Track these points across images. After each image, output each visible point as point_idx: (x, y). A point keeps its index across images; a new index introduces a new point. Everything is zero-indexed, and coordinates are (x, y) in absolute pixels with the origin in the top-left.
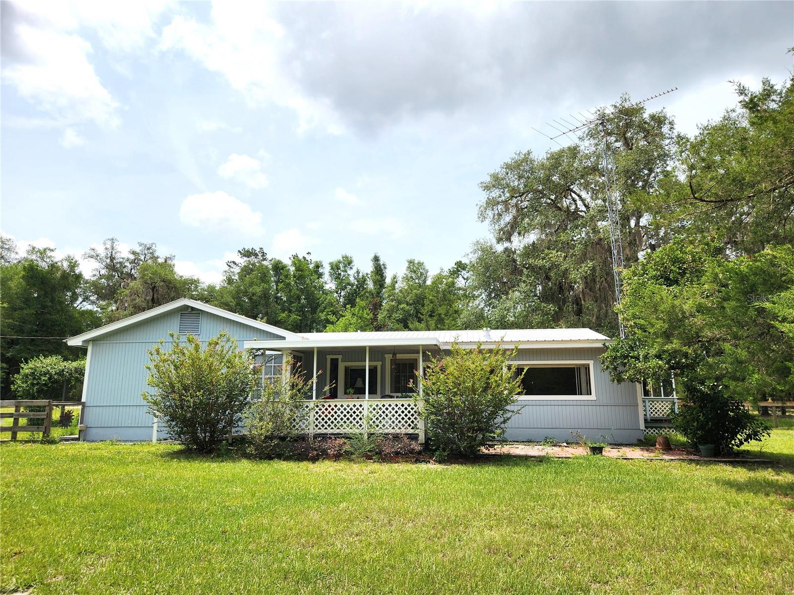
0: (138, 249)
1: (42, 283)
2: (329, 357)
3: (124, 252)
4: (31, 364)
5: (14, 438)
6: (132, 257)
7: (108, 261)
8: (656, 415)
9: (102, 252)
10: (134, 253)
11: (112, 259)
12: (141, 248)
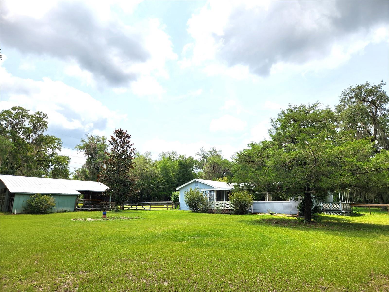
0: (210, 150)
1: (184, 166)
2: (227, 192)
3: (206, 152)
4: (174, 193)
5: (168, 209)
6: (209, 153)
7: (203, 155)
8: (336, 208)
9: (200, 153)
10: (209, 151)
11: (204, 154)
12: (211, 149)
